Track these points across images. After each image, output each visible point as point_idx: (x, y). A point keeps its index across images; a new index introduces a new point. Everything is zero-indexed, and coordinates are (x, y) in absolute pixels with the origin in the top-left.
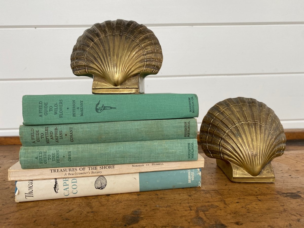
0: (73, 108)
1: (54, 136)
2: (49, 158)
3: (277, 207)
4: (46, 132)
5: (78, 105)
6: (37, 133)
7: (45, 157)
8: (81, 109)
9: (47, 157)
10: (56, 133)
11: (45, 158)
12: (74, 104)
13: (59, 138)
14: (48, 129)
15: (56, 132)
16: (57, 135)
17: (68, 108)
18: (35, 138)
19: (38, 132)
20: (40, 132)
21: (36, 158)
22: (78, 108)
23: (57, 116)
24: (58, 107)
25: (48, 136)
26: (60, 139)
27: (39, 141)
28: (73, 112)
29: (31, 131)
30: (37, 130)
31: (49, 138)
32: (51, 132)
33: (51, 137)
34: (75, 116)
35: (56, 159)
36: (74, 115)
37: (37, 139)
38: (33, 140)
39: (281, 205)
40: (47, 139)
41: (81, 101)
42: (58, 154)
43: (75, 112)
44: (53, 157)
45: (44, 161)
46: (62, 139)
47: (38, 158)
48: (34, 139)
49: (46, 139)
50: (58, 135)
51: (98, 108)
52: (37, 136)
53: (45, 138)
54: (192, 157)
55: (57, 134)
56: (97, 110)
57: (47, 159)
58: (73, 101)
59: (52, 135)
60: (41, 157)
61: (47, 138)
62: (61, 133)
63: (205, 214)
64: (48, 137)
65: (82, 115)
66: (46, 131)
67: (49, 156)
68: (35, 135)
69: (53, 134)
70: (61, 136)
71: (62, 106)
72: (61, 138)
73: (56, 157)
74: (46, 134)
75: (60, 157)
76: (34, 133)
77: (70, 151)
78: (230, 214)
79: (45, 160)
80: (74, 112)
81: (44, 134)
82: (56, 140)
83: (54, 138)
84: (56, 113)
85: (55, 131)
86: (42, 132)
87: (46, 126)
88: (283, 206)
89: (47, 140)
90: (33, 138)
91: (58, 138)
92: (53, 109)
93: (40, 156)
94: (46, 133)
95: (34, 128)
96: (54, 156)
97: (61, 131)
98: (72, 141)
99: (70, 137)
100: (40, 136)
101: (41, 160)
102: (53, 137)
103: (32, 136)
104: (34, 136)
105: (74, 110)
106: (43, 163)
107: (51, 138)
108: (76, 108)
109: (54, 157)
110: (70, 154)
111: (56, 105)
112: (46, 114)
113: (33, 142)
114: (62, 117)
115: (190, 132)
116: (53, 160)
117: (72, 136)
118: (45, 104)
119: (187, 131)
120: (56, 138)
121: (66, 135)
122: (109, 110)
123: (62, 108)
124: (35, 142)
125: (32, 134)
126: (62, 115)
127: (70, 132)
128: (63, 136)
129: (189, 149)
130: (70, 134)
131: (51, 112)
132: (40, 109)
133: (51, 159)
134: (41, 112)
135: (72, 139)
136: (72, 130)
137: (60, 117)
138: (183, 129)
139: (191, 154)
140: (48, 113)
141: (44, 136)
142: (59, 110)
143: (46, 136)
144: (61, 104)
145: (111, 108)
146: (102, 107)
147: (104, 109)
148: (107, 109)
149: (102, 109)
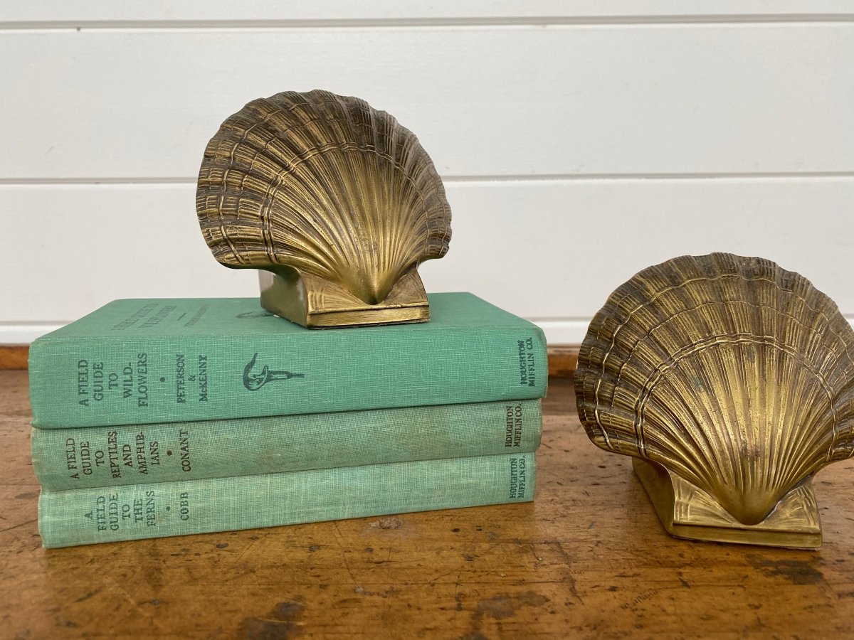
0: (178, 378)
1: (134, 456)
2: (126, 514)
3: (736, 612)
4: (112, 445)
5: (192, 368)
6: (85, 450)
7: (113, 511)
8: (200, 380)
9: (120, 510)
10: (140, 450)
11: (114, 516)
12: (181, 365)
13: (149, 462)
14: (115, 438)
15: (139, 446)
16: (143, 455)
17: (163, 380)
18: (79, 463)
19: (86, 446)
20: (93, 449)
21: (87, 515)
22: (192, 379)
23: (133, 401)
24: (135, 376)
25: (117, 458)
26: (152, 464)
27: (89, 472)
28: (178, 389)
29: (67, 445)
30: (84, 441)
31: (120, 462)
32: (125, 446)
33: (125, 459)
34: (184, 401)
35: (144, 515)
36: (181, 398)
37: (84, 467)
38: (74, 472)
39: (750, 605)
40: (113, 465)
41: (201, 358)
42: (152, 502)
43: (183, 388)
44: (138, 510)
45: (111, 522)
46: (159, 463)
47: (94, 515)
48: (76, 468)
49: (112, 467)
50: (147, 454)
51: (250, 375)
52: (83, 459)
53: (107, 463)
55: (144, 452)
56: (247, 382)
57: (120, 517)
58: (177, 355)
59: (128, 455)
60: (101, 513)
61: (113, 462)
62: (155, 450)
63: (499, 624)
64: (116, 462)
65: (204, 397)
66: (109, 442)
67: (126, 508)
68: (78, 457)
69: (130, 451)
70: (154, 455)
71: (146, 373)
72: (156, 462)
73: (144, 510)
74: (110, 453)
75: (156, 509)
76: (74, 451)
77: (184, 491)
78: (580, 629)
79: (115, 520)
80: (181, 391)
81: (106, 452)
82: (140, 467)
83: (135, 463)
84: (127, 394)
85: (137, 444)
86: (100, 448)
87: (112, 430)
88: (757, 607)
89: (115, 468)
90: (73, 464)
91: (145, 462)
92: (120, 381)
93: (98, 510)
94: (109, 449)
95: (74, 437)
96: (138, 507)
97: (156, 442)
98: (187, 468)
99: (182, 458)
100: (93, 458)
101: (100, 521)
102: (130, 459)
103: (68, 459)
104: (75, 458)
105: (179, 385)
106: (109, 530)
107: (126, 464)
108: (186, 378)
109: (141, 509)
110: (185, 499)
111: (127, 370)
112: (99, 395)
113: (72, 476)
114: (147, 405)
115: (520, 433)
116: (136, 519)
117: (186, 455)
118: (94, 368)
119: (514, 430)
120: (139, 463)
121: (169, 453)
122: (283, 382)
123: (144, 380)
124: (77, 475)
125: (70, 454)
126: (146, 398)
127: (182, 443)
128: (160, 455)
129: (512, 475)
130: (182, 449)
131: (114, 389)
132: (80, 381)
133: (129, 516)
134: (84, 393)
135: (186, 463)
136: (186, 439)
137: (140, 405)
138: (503, 426)
139: (517, 489)
140: (104, 392)
141: (106, 458)
142: (136, 384)
143: (111, 459)
144: (143, 368)
145: (290, 375)
146: (263, 373)
147: (269, 380)
148: (277, 379)
149: (263, 379)
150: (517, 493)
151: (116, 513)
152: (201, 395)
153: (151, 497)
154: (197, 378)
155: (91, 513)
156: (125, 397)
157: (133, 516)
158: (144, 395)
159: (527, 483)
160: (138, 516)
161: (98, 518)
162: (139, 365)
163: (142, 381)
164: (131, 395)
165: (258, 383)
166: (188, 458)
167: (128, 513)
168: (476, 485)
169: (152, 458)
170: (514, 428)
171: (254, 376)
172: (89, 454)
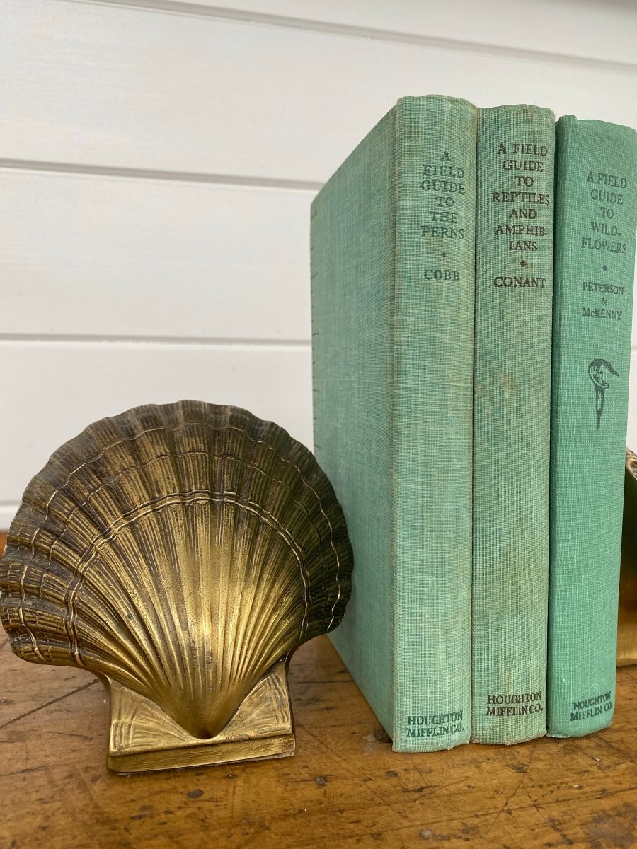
0: (606, 285)
1: (524, 221)
2: (443, 201)
4: (537, 198)
5: (614, 302)
6: (535, 166)
7: (448, 185)
8: (602, 310)
9: (448, 194)
10: (530, 229)
11: (443, 187)
13: (516, 238)
14: (543, 203)
15: (534, 229)
16: (524, 232)
17: (605, 268)
18: (520, 156)
19: (538, 167)
20: (535, 175)
21: (446, 154)
22: (604, 302)
23: (589, 232)
25: (523, 201)
26: (511, 242)
27: (507, 167)
28: (596, 284)
29: (542, 147)
30: (543, 167)
31: (517, 204)
32: (536, 213)
33: (520, 210)
34: (584, 290)
35: (439, 224)
36: (587, 286)
37: (515, 161)
38: (510, 149)
40: (514, 195)
41: (620, 313)
42: (454, 236)
43: (596, 291)
44: (447, 217)
45: (434, 182)
46: (511, 249)
47: (445, 163)
48: (515, 152)
49: (512, 193)
50: (524, 237)
51: (602, 367)
52: (525, 162)
53: (517, 189)
54: (414, 730)
55: (527, 233)
56: (597, 363)
57: (440, 193)
58: (623, 287)
59: (525, 215)
60: (448, 171)
61: (517, 195)
62: (529, 247)
64: (518, 199)
65: (586, 312)
66: (540, 195)
67: (450, 202)
68: (528, 157)
69: (530, 218)
70: (522, 245)
72: (514, 246)
73: (446, 225)
74: (530, 194)
75: (445, 239)
76: (535, 153)
77: (461, 277)
79: (437, 187)
80: (594, 287)
81: (530, 190)
82: (507, 227)
83: (515, 221)
84: (595, 226)
85: (536, 227)
86: (536, 183)
87: (551, 199)
89: (509, 197)
90: (521, 150)
91: (514, 233)
92: (606, 221)
93: (451, 168)
94: (534, 194)
95: (547, 157)
96: (450, 218)
97: (536, 249)
98: (499, 282)
99: (515, 278)
100: (526, 173)
101: (438, 169)
102: (521, 217)
103: (528, 145)
104: (527, 153)
105: (599, 286)
106: (423, 178)
107: (514, 210)
108: (606, 295)
109: (447, 221)
110: (452, 276)
111: (615, 231)
112: (597, 195)
113: (502, 146)
114: (583, 247)
115: (508, 715)
116: (434, 213)
117: (520, 283)
118: (619, 195)
119: (513, 705)
120: (514, 226)
121: (523, 263)
122: (594, 407)
123: (606, 247)
124: (504, 152)
125: (532, 149)
126: (590, 247)
127: (533, 279)
128: (522, 253)
129: (444, 716)
130: (527, 279)
131: (600, 212)
132: (610, 176)
133: (440, 205)
134: (600, 179)
135: (508, 282)
136: (537, 284)
137: (584, 238)
138: (518, 690)
139: (424, 726)
140: (598, 201)
141: (524, 189)
142: (603, 237)
143: (523, 194)
144: (615, 249)
145: (599, 413)
146: (604, 383)
147: (598, 389)
148: (597, 398)
149: (599, 382)
150: (417, 727)
151: (445, 190)
152: (589, 310)
153: (459, 235)
154: (604, 307)
155: (448, 160)
156: (592, 223)
157: (440, 209)
158: (592, 245)
159: (431, 739)
160: (438, 216)
161: (441, 167)
162: (618, 244)
163: (604, 245)
164: (594, 230)
165: (595, 377)
166: (515, 285)
167: (443, 203)
168: (434, 667)
169: (519, 242)
170: (517, 705)
171: (601, 373)
172: (530, 169)
